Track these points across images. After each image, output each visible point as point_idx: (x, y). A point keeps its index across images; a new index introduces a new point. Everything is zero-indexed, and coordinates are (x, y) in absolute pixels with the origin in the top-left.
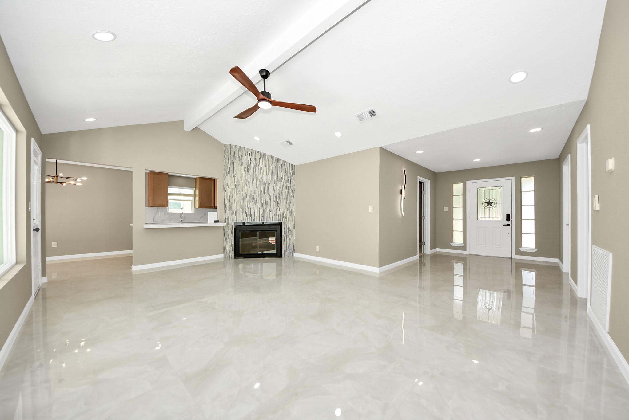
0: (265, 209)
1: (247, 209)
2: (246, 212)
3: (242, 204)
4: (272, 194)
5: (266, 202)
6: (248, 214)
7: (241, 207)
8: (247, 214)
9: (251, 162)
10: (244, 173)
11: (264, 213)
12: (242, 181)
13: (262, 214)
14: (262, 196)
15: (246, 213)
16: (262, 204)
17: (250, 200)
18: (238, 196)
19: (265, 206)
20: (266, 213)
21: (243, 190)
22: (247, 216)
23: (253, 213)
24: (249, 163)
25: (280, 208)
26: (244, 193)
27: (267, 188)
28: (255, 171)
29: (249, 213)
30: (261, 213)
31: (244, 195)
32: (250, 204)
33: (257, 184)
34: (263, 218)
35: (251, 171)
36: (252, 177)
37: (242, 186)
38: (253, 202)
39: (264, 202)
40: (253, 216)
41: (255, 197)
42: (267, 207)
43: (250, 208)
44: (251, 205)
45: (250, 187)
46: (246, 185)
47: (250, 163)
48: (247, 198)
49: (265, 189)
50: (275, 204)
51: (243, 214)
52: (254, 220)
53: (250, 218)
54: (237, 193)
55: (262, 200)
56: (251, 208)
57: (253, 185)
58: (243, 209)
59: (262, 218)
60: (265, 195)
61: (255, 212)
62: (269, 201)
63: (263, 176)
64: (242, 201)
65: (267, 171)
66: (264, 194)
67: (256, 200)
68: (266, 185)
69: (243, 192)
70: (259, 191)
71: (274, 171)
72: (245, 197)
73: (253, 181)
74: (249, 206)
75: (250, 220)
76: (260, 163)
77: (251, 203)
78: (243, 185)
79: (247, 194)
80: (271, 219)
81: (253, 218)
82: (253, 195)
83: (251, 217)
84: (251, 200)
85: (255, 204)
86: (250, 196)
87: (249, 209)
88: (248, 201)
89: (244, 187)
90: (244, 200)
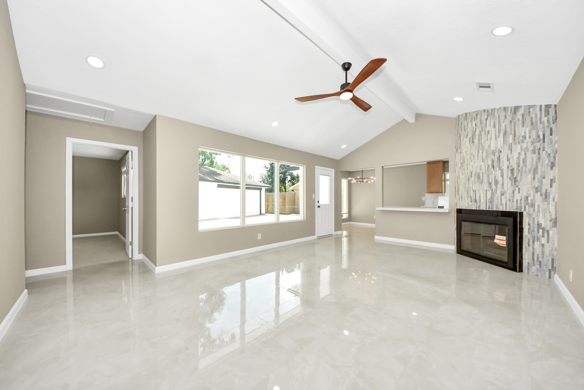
0: (493, 191)
1: (472, 191)
2: (470, 196)
3: (467, 186)
4: (505, 167)
5: (495, 181)
6: (472, 199)
7: (466, 189)
8: (471, 200)
9: (476, 129)
10: (468, 145)
11: (492, 198)
12: (467, 156)
13: (489, 199)
14: (490, 172)
15: (471, 197)
16: (490, 184)
17: (474, 180)
18: (463, 176)
19: (494, 187)
20: (495, 198)
21: (467, 168)
22: (471, 202)
23: (478, 198)
24: (473, 130)
25: (519, 189)
26: (469, 171)
27: (496, 159)
28: (480, 138)
29: (473, 198)
30: (489, 197)
31: (469, 174)
32: (474, 185)
33: (482, 156)
34: (490, 204)
35: (476, 141)
36: (477, 148)
37: (467, 163)
38: (478, 182)
39: (492, 181)
40: (478, 201)
41: (481, 175)
42: (497, 188)
43: (474, 191)
44: (476, 187)
45: (474, 163)
46: (470, 161)
48: (472, 177)
49: (493, 161)
50: (510, 182)
51: (468, 199)
52: (480, 206)
53: (474, 204)
54: (463, 172)
55: (489, 178)
56: (475, 191)
57: (478, 159)
58: (468, 192)
59: (489, 205)
60: (493, 170)
61: (480, 196)
62: (500, 179)
63: (490, 142)
64: (467, 182)
65: (496, 134)
66: (492, 169)
67: (481, 179)
68: (494, 155)
69: (468, 170)
70: (485, 166)
71: (507, 130)
72: (470, 176)
73: (478, 154)
74: (473, 189)
75: (474, 207)
76: (486, 126)
77: (476, 184)
78: (468, 162)
79: (472, 172)
80: (503, 206)
81: (478, 205)
82: (478, 172)
83: (475, 203)
84: (476, 180)
85: (480, 185)
86: (475, 174)
87: (473, 192)
88: (473, 182)
89: (469, 164)
90: (469, 181)
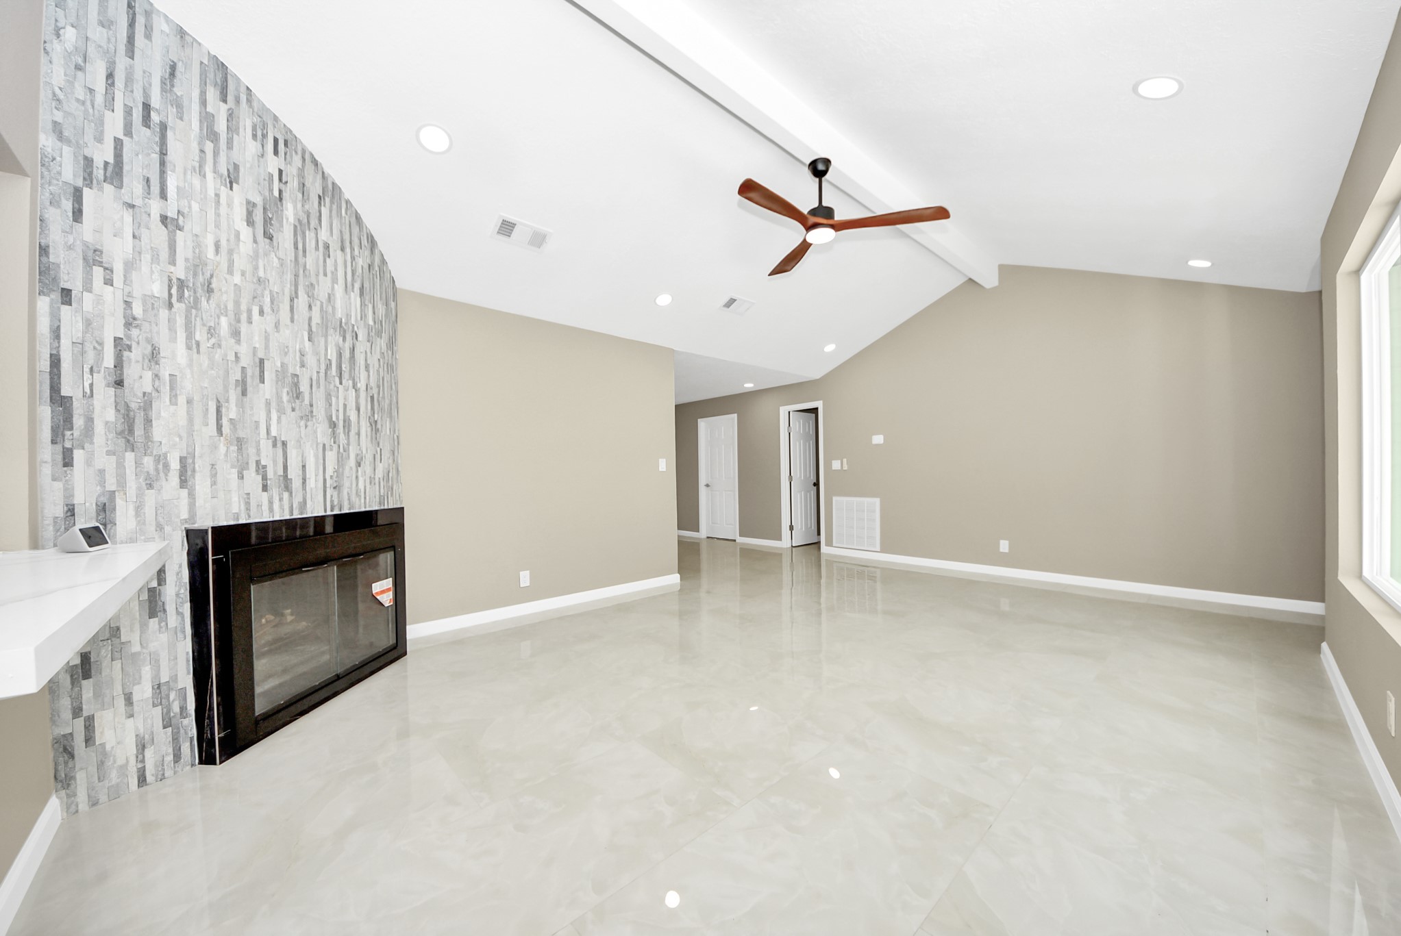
0: (341, 450)
1: (265, 445)
2: (258, 462)
3: (231, 412)
4: (361, 385)
5: (344, 421)
6: (270, 475)
7: (226, 429)
8: (265, 478)
9: (280, 191)
10: (246, 232)
11: (339, 473)
12: (230, 271)
13: (331, 477)
14: (332, 386)
15: (261, 469)
16: (333, 425)
17: (279, 397)
18: (204, 360)
19: (342, 439)
20: (347, 472)
21: (236, 334)
22: (265, 488)
23: (294, 473)
24: (271, 190)
25: (381, 449)
26: (243, 349)
27: (347, 354)
28: (300, 246)
29: (275, 473)
30: (330, 472)
31: (243, 363)
32: (279, 418)
33: (310, 319)
34: (335, 494)
35: (285, 237)
36: (289, 277)
37: (230, 306)
38: (293, 410)
39: (338, 419)
40: (296, 484)
41: (304, 387)
42: (348, 444)
43: (279, 444)
44: (285, 427)
45: (277, 326)
46: (256, 310)
47: (276, 194)
48: (262, 381)
49: (340, 355)
50: (369, 429)
51: (241, 477)
52: (303, 504)
53: (281, 500)
54: (198, 337)
55: (330, 405)
56: (284, 444)
57: (292, 320)
58: (240, 442)
59: (332, 496)
60: (341, 383)
61: (304, 467)
62: (353, 416)
63: (333, 288)
64: (233, 395)
65: (346, 273)
66: (337, 380)
67: (307, 402)
68: (344, 339)
69: (238, 342)
70: (319, 360)
72: (252, 372)
73: (292, 300)
74: (274, 433)
75: (281, 507)
76: (320, 220)
77: (283, 417)
78: (237, 303)
79: (262, 361)
80: (360, 500)
81: (297, 499)
82: (291, 370)
83: (286, 495)
84: (285, 398)
85: (302, 423)
86: (281, 374)
87: (275, 445)
88: (268, 403)
89: (244, 317)
90: (244, 393)
